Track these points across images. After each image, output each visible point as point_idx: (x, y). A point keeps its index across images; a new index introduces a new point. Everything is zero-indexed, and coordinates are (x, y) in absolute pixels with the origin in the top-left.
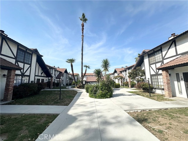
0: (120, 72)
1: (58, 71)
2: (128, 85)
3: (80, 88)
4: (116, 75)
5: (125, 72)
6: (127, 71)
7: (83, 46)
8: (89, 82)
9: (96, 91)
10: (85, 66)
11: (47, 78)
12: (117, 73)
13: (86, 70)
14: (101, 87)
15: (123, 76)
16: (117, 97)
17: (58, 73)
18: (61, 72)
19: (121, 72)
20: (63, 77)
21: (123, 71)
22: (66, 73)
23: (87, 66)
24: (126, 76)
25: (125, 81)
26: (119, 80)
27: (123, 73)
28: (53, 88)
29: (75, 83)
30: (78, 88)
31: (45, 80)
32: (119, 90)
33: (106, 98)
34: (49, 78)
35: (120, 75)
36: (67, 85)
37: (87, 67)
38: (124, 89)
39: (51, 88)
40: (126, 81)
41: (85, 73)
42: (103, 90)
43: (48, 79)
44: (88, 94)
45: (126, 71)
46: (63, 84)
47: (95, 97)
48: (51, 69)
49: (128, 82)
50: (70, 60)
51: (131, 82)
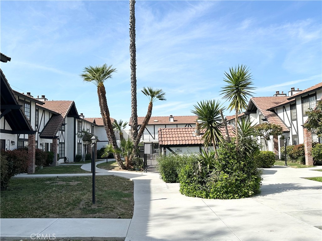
0: (272, 110)
1: (44, 110)
2: (301, 158)
3: (134, 170)
4: (255, 120)
5: (289, 112)
6: (299, 106)
7: (133, 18)
8: (168, 147)
9: (204, 175)
10: (146, 92)
11: (14, 137)
12: (258, 114)
13: (151, 104)
14: (224, 162)
15: (282, 126)
16: (277, 194)
17: (47, 118)
18: (55, 116)
19: (274, 111)
20: (62, 131)
21: (284, 107)
22: (73, 119)
23: (155, 89)
24: (291, 124)
25: (291, 143)
26: (269, 139)
27: (280, 114)
28: (37, 172)
29: (114, 150)
30: (125, 168)
31: (7, 143)
32: (273, 172)
33: (240, 197)
34: (22, 136)
35: (272, 121)
36: (77, 159)
37: (153, 96)
38: (290, 169)
39: (29, 169)
40: (294, 143)
41: (148, 117)
42: (228, 173)
43: (19, 140)
44: (176, 186)
45: (292, 105)
46: (65, 158)
47: (204, 193)
48: (25, 102)
49: (303, 146)
50: (97, 71)
51: (314, 145)
